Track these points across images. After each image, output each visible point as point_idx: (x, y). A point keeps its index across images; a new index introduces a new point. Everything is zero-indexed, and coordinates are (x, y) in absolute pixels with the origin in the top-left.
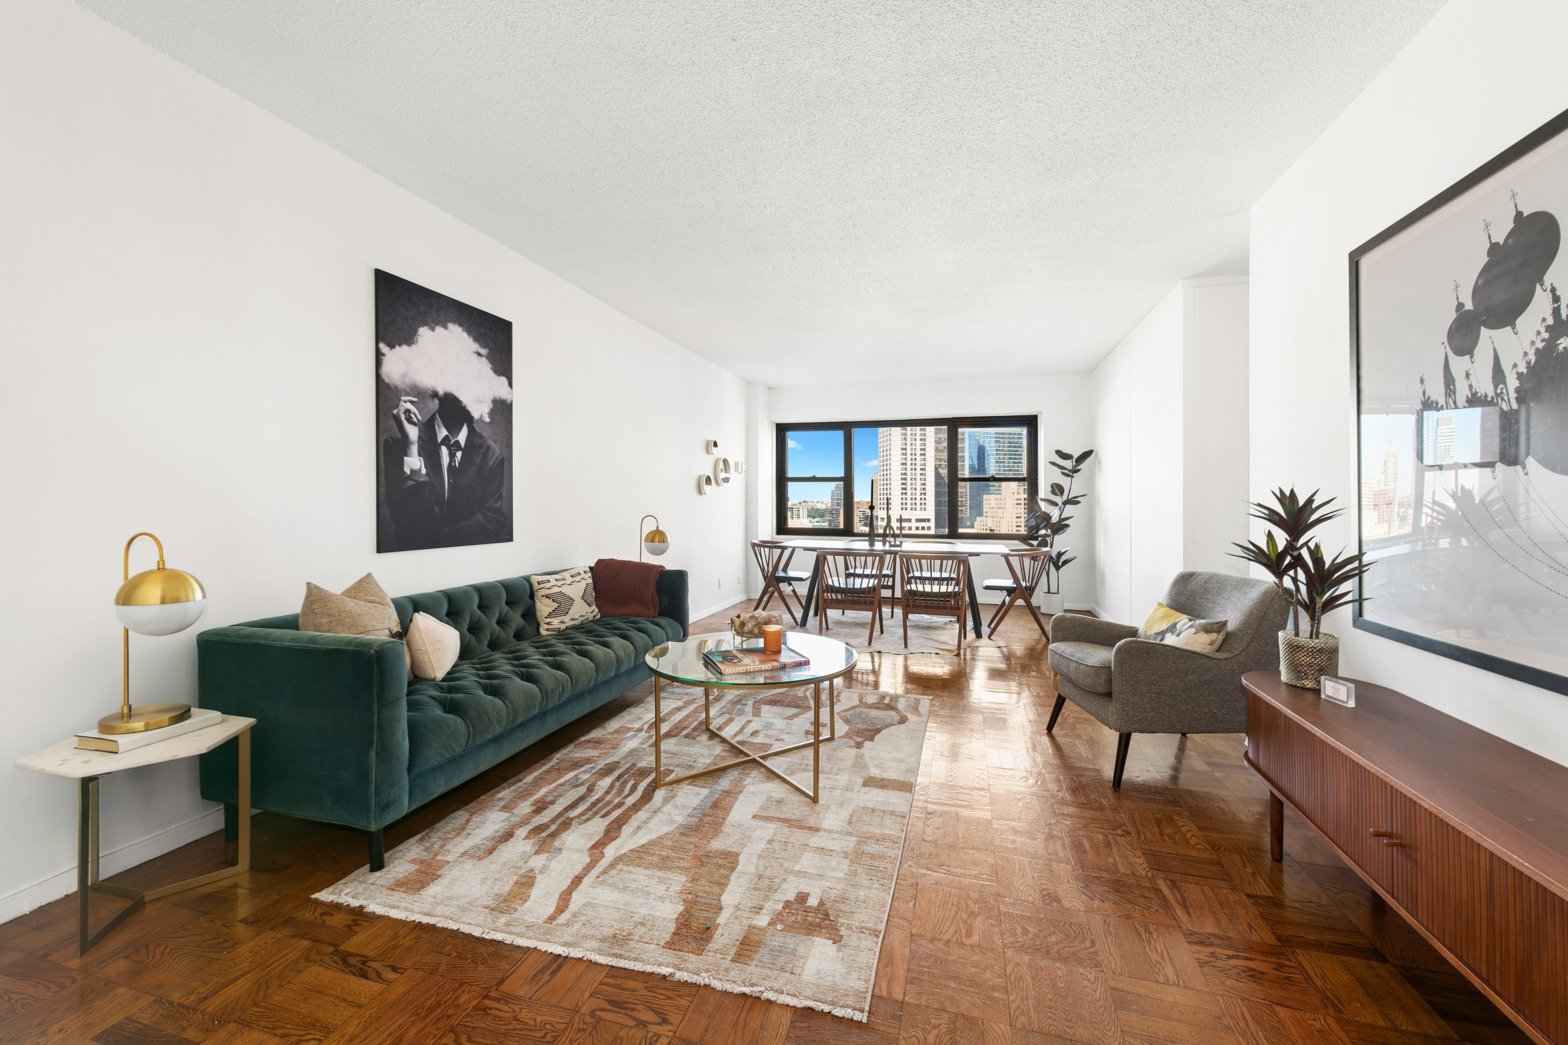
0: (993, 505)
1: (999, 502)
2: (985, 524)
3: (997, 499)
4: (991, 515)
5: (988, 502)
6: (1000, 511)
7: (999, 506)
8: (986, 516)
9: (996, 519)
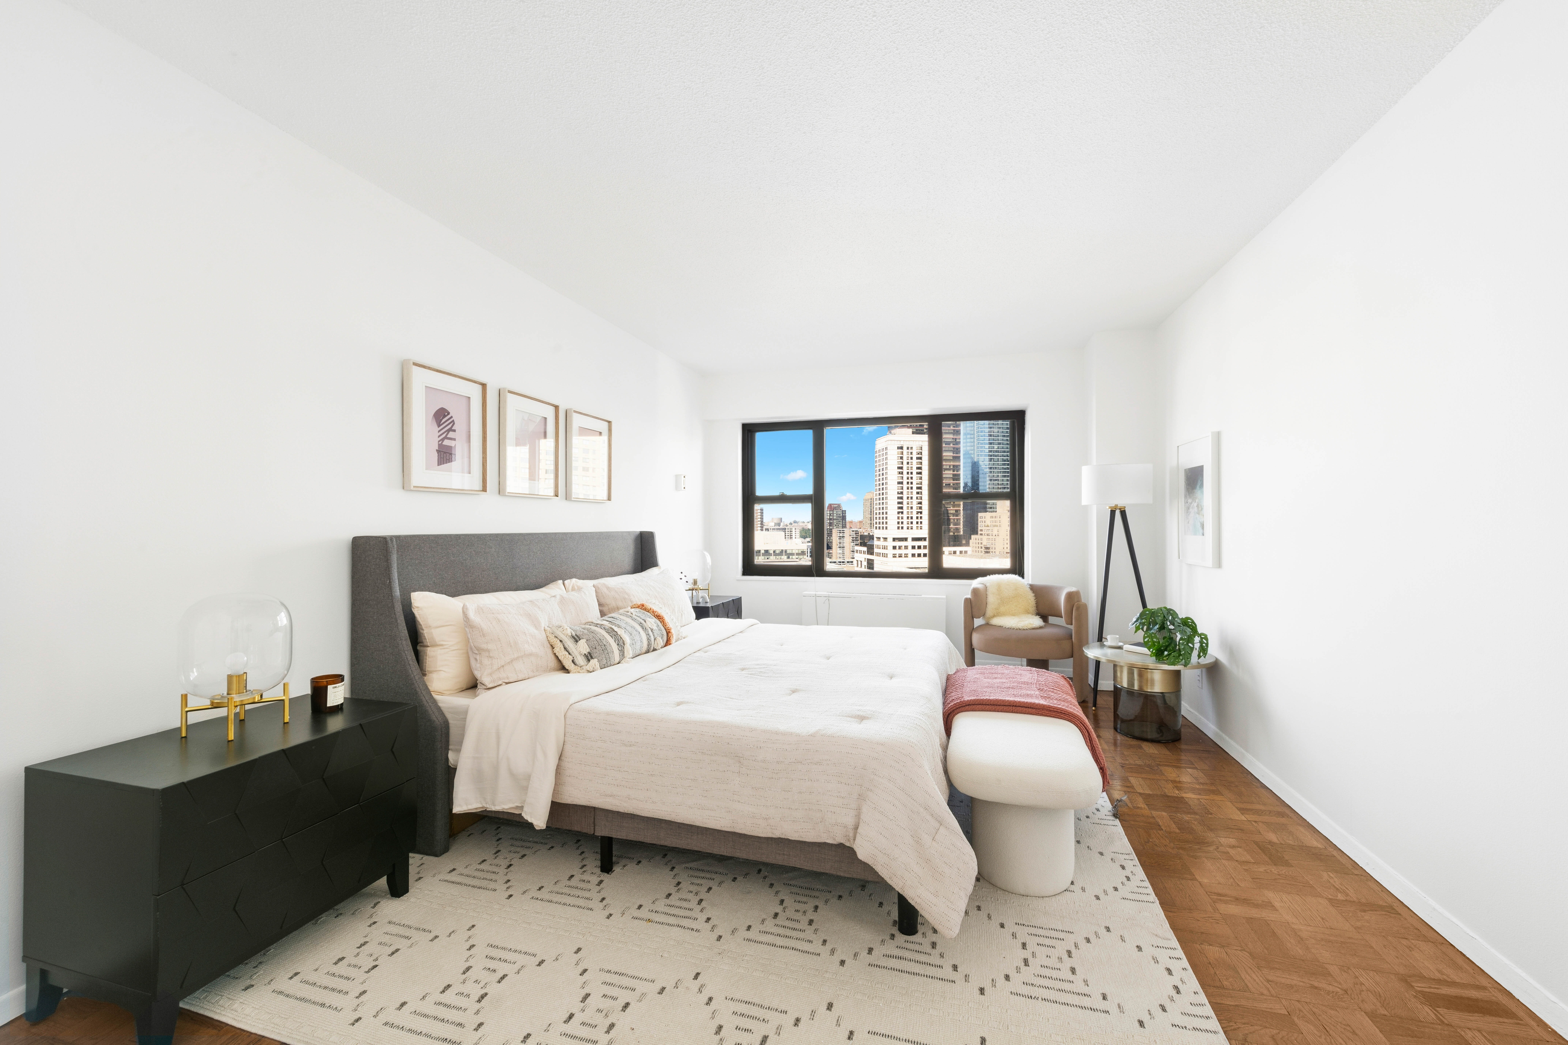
0: (988, 523)
1: (994, 519)
2: (980, 541)
3: (992, 517)
4: (986, 533)
5: (983, 520)
6: (995, 529)
7: (994, 524)
8: (981, 534)
9: (991, 537)
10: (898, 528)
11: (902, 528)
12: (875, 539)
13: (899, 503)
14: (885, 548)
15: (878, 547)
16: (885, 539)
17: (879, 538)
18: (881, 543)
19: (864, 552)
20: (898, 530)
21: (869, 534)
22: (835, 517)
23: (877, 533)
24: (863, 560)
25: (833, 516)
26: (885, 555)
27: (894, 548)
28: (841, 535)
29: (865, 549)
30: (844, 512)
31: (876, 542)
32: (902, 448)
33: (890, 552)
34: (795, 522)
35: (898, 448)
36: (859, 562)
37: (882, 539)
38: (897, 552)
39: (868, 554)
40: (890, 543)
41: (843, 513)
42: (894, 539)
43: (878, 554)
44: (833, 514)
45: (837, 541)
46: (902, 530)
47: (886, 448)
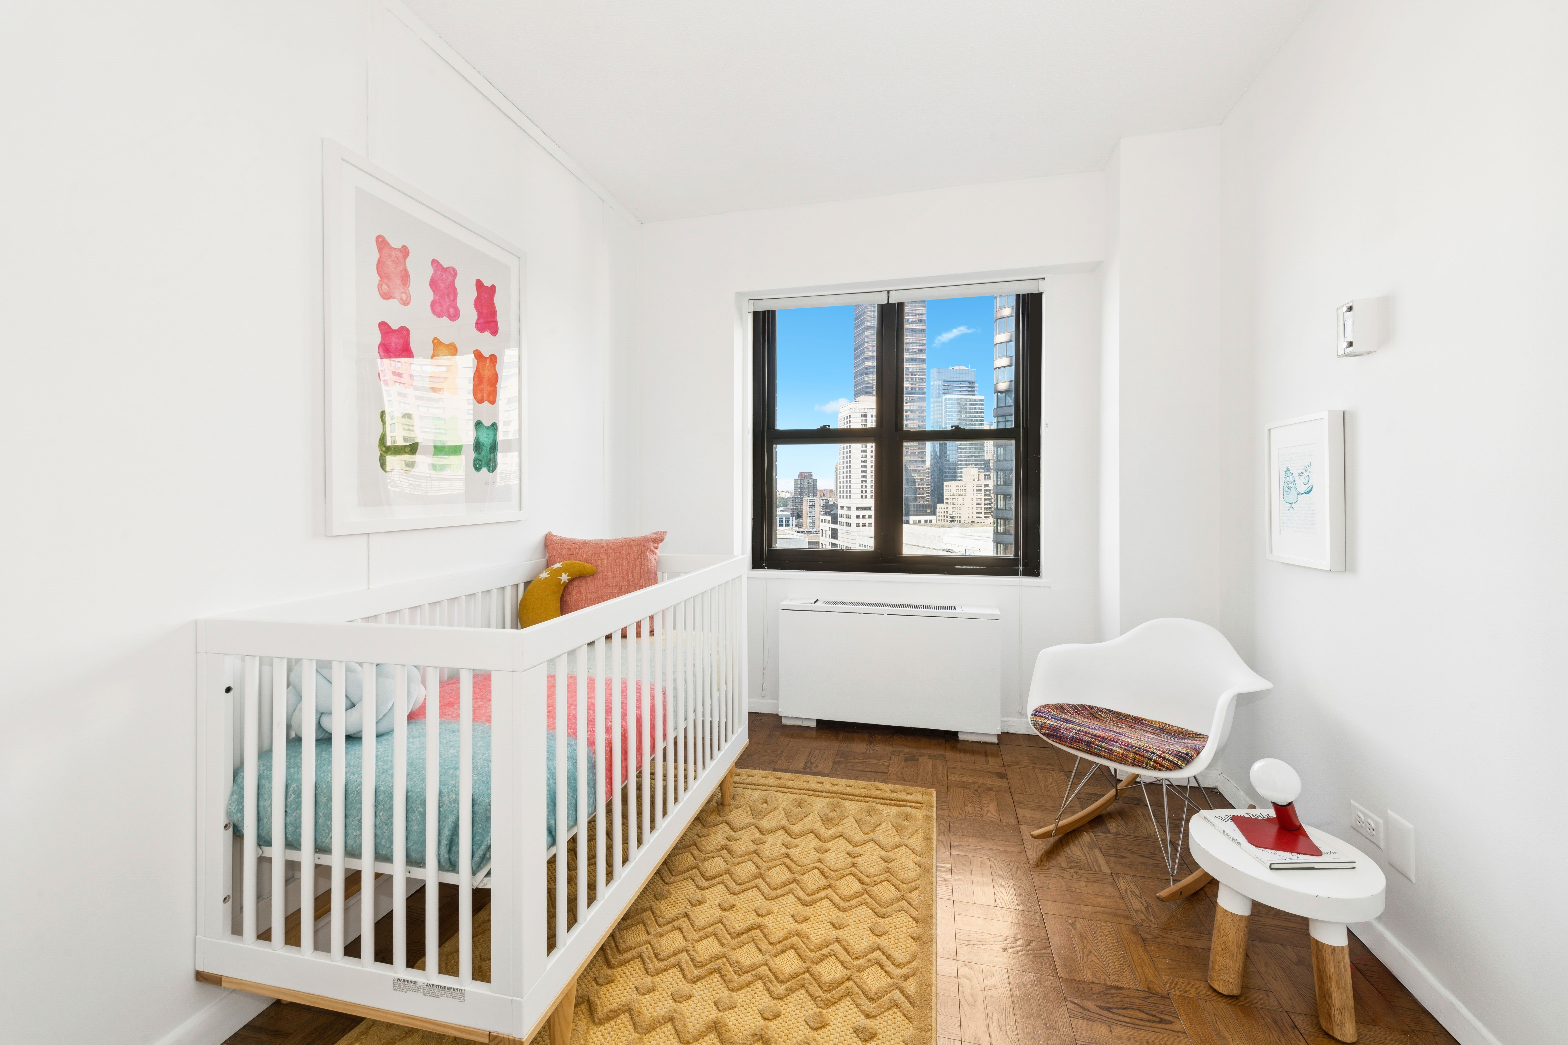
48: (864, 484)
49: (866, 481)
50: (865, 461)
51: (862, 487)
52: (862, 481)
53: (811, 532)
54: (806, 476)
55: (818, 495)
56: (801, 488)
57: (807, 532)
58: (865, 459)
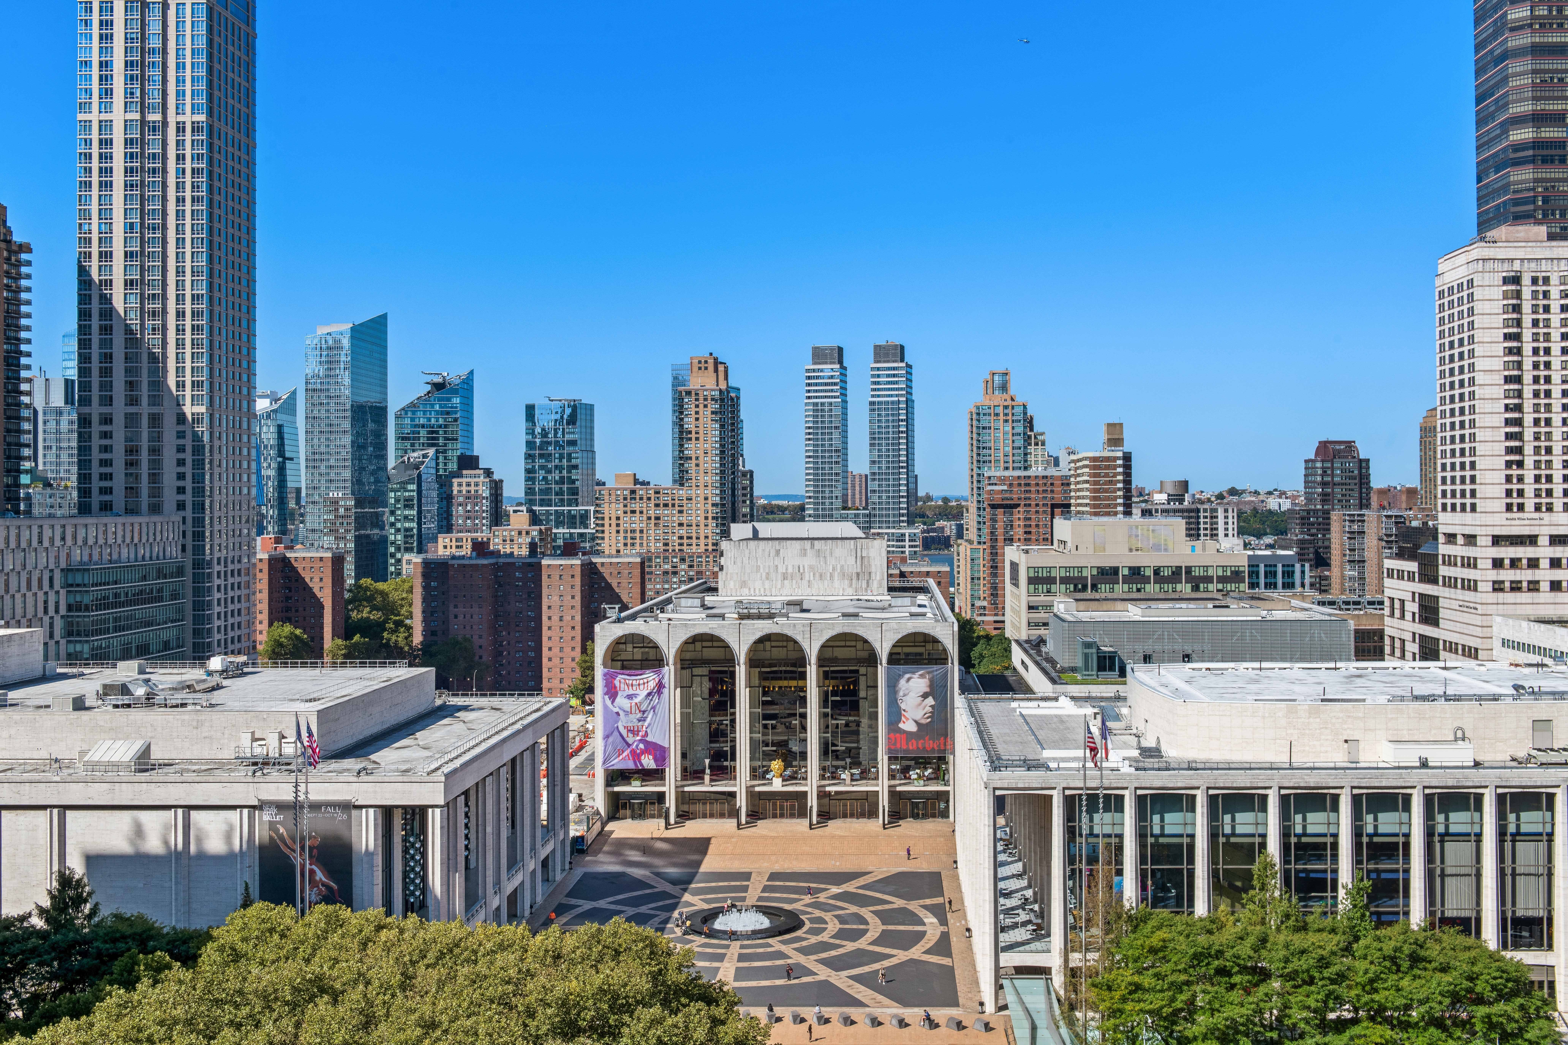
10: (1509, 508)
11: (1521, 507)
12: (1441, 539)
13: (1509, 436)
14: (1471, 563)
15: (1450, 561)
16: (1471, 540)
17: (1451, 538)
18: (1459, 550)
19: (1411, 577)
20: (1509, 515)
21: (1425, 524)
22: (1337, 479)
23: (1447, 522)
24: (1408, 597)
25: (1333, 475)
26: (1471, 586)
27: (1498, 563)
28: (1355, 527)
29: (1412, 566)
30: (1363, 464)
31: (1444, 549)
32: (1516, 280)
33: (1485, 575)
34: (1233, 492)
35: (1506, 281)
36: (1397, 605)
37: (1460, 540)
38: (1507, 575)
39: (1420, 581)
40: (1485, 552)
41: (1360, 468)
42: (1497, 540)
43: (1450, 583)
44: (1333, 469)
45: (1342, 545)
46: (1520, 515)
47: (1471, 283)
48: (1515, 472)
49: (1520, 464)
50: (1519, 408)
51: (1509, 479)
52: (1509, 464)
53: (1358, 603)
54: (1339, 451)
55: (1374, 501)
56: (1324, 484)
57: (1347, 603)
58: (1516, 401)
